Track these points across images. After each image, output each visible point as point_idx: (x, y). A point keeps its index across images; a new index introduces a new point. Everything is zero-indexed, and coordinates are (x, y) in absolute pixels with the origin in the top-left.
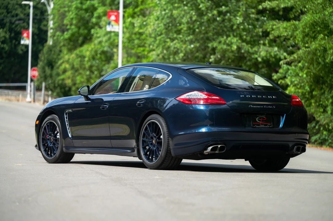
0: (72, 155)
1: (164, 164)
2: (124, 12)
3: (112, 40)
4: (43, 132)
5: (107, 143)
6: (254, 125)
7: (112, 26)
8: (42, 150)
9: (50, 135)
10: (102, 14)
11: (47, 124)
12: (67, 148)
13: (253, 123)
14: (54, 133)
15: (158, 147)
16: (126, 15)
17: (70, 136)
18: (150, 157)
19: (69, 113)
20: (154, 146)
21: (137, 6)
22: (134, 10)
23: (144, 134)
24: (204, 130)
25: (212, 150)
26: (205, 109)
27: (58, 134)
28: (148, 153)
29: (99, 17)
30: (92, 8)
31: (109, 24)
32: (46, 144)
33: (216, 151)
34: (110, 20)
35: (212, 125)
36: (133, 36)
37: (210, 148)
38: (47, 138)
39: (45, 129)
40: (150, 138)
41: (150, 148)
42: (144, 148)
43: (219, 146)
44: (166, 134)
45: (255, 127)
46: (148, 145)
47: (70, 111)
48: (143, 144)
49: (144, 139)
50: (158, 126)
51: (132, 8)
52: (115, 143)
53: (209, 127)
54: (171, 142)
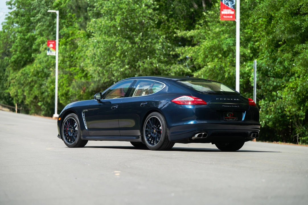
0: (86, 142)
1: (162, 147)
2: (59, 41)
3: (49, 61)
4: (65, 126)
5: (117, 132)
6: (226, 119)
7: (51, 51)
8: (64, 138)
9: (70, 128)
10: (40, 43)
11: (67, 120)
12: (84, 136)
13: (225, 118)
14: (73, 126)
15: (158, 134)
16: (61, 44)
17: (86, 128)
18: (152, 142)
19: (85, 112)
20: (155, 134)
21: (68, 37)
22: (66, 39)
23: (147, 126)
24: (192, 122)
25: (198, 136)
26: (192, 108)
27: (76, 127)
28: (150, 139)
29: (39, 45)
30: (31, 39)
31: (49, 50)
32: (67, 135)
33: (201, 137)
34: (49, 48)
35: (197, 119)
36: (66, 59)
37: (197, 135)
38: (68, 130)
39: (66, 123)
40: (151, 128)
41: (151, 136)
42: (147, 136)
43: (203, 134)
44: (164, 126)
45: (226, 121)
46: (150, 134)
47: (87, 110)
48: (146, 133)
49: (146, 129)
50: (158, 120)
51: (65, 38)
52: (123, 132)
53: (196, 121)
54: (168, 131)
